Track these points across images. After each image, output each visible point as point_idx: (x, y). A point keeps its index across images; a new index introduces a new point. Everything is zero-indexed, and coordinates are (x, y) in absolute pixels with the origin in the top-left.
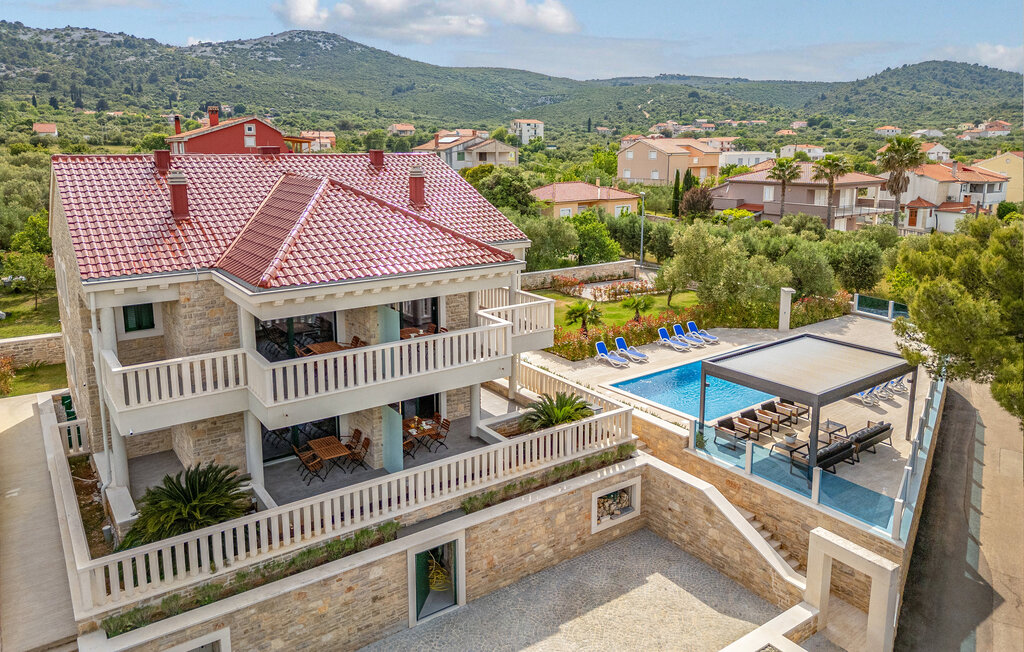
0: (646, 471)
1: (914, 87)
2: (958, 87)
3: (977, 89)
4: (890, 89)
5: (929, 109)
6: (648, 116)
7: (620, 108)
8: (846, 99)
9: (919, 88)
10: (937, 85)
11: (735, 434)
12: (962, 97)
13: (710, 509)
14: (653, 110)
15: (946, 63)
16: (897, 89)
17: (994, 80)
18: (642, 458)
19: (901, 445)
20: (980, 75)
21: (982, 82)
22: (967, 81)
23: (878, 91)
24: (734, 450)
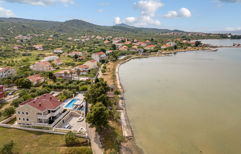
0: (71, 112)
1: (72, 25)
2: (80, 25)
3: (83, 26)
4: (68, 26)
5: (76, 31)
6: (12, 32)
7: (3, 30)
8: (60, 28)
9: (73, 25)
10: (76, 25)
11: (75, 108)
12: (81, 28)
13: (75, 113)
14: (13, 31)
15: (77, 20)
16: (69, 26)
17: (86, 24)
18: (70, 112)
19: (84, 106)
20: (83, 23)
21: (84, 25)
22: (81, 24)
23: (66, 26)
24: (75, 109)
